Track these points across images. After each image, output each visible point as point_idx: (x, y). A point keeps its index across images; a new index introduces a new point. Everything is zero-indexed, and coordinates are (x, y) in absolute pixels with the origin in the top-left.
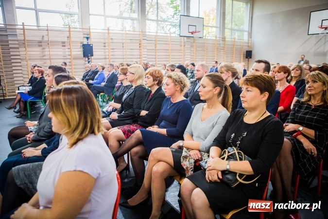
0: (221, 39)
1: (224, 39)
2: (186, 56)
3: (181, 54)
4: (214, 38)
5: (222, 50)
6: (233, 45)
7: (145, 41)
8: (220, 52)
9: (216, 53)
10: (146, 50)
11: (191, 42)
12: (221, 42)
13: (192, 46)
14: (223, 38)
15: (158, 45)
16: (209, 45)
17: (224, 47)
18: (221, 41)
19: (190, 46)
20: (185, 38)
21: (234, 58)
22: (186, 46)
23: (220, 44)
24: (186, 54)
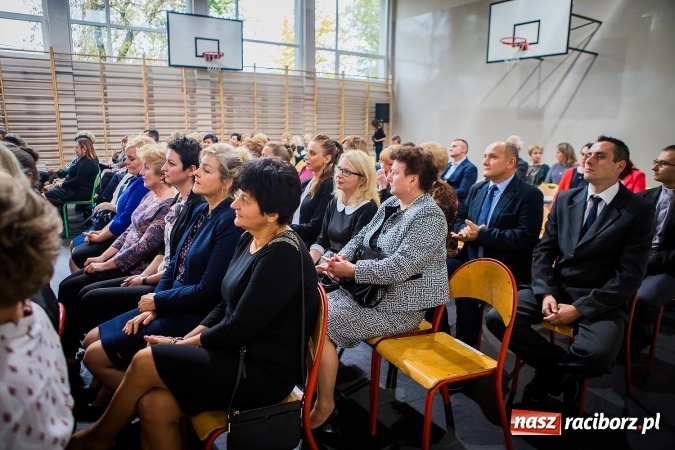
0: (305, 74)
1: (311, 74)
2: (199, 117)
3: (181, 111)
4: (283, 72)
5: (310, 102)
6: (340, 90)
7: (69, 78)
8: (304, 106)
9: (286, 108)
10: (72, 101)
11: (212, 82)
12: (305, 82)
13: (215, 92)
14: (307, 72)
15: (109, 89)
16: (270, 88)
17: (314, 95)
18: (305, 79)
19: (209, 92)
20: (196, 71)
21: (342, 120)
22: (198, 91)
23: (302, 87)
24: (199, 111)
